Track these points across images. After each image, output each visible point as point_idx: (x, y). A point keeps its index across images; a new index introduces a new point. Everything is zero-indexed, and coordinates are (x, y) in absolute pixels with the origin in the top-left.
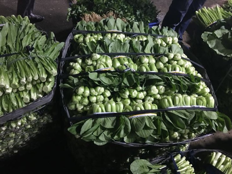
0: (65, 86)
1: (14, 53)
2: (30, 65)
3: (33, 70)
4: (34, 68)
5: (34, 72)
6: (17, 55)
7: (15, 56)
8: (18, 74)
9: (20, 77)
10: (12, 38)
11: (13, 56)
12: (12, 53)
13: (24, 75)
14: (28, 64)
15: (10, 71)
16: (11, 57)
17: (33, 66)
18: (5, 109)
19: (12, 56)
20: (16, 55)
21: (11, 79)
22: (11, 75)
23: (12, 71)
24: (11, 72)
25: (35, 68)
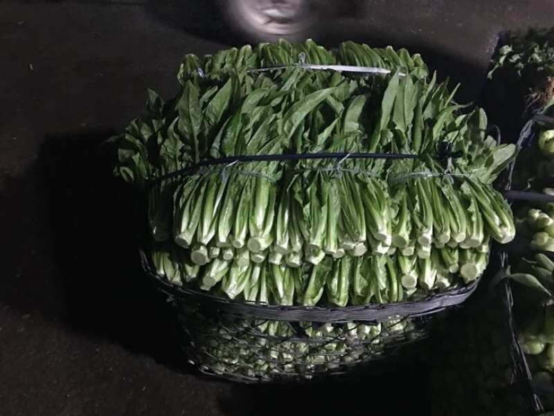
0: (526, 279)
1: (409, 154)
2: (448, 197)
3: (457, 215)
4: (458, 210)
5: (458, 221)
6: (415, 160)
7: (410, 161)
8: (415, 213)
9: (420, 225)
10: (406, 113)
11: (405, 162)
12: (404, 153)
13: (430, 221)
14: (444, 193)
15: (397, 201)
16: (399, 162)
17: (455, 204)
18: (358, 290)
19: (402, 162)
20: (413, 159)
21: (397, 222)
22: (396, 211)
23: (401, 202)
24: (398, 203)
25: (461, 210)
